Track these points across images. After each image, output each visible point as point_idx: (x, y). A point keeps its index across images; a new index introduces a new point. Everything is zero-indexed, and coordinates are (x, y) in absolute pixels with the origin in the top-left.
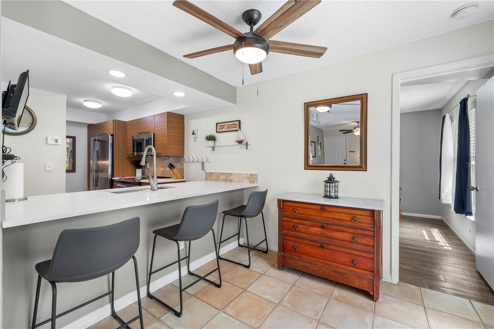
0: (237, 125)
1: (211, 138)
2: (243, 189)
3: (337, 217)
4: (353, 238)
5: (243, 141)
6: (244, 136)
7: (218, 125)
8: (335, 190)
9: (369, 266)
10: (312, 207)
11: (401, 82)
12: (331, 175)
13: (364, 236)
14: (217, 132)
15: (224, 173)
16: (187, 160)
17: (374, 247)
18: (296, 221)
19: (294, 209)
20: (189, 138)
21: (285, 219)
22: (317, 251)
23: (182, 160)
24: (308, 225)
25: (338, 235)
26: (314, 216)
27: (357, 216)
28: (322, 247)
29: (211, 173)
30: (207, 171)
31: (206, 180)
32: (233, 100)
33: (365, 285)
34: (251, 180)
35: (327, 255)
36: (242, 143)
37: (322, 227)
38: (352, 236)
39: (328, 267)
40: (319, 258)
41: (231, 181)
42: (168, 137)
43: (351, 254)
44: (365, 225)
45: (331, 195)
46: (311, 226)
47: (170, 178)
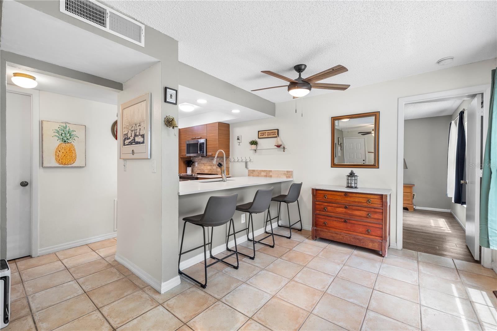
0: (275, 133)
1: (254, 143)
2: (281, 182)
3: (357, 200)
4: (368, 215)
5: (281, 145)
6: (282, 141)
7: (260, 132)
8: (355, 182)
9: (379, 233)
10: (338, 194)
11: (404, 103)
12: (352, 171)
13: (376, 213)
14: (258, 138)
15: (264, 170)
16: (232, 160)
17: (382, 220)
18: (326, 204)
19: (325, 195)
20: (233, 142)
21: (317, 203)
22: (342, 225)
23: (228, 160)
24: (334, 207)
25: (357, 213)
26: (340, 200)
27: (371, 199)
28: (345, 222)
29: (254, 171)
30: (250, 169)
31: (248, 176)
32: (273, 114)
33: (376, 247)
34: (287, 176)
35: (349, 227)
36: (280, 147)
37: (346, 208)
38: (367, 213)
39: (349, 235)
40: (343, 230)
41: (271, 176)
42: (219, 142)
43: (366, 226)
44: (376, 205)
45: (352, 186)
46: (337, 207)
47: (217, 174)
